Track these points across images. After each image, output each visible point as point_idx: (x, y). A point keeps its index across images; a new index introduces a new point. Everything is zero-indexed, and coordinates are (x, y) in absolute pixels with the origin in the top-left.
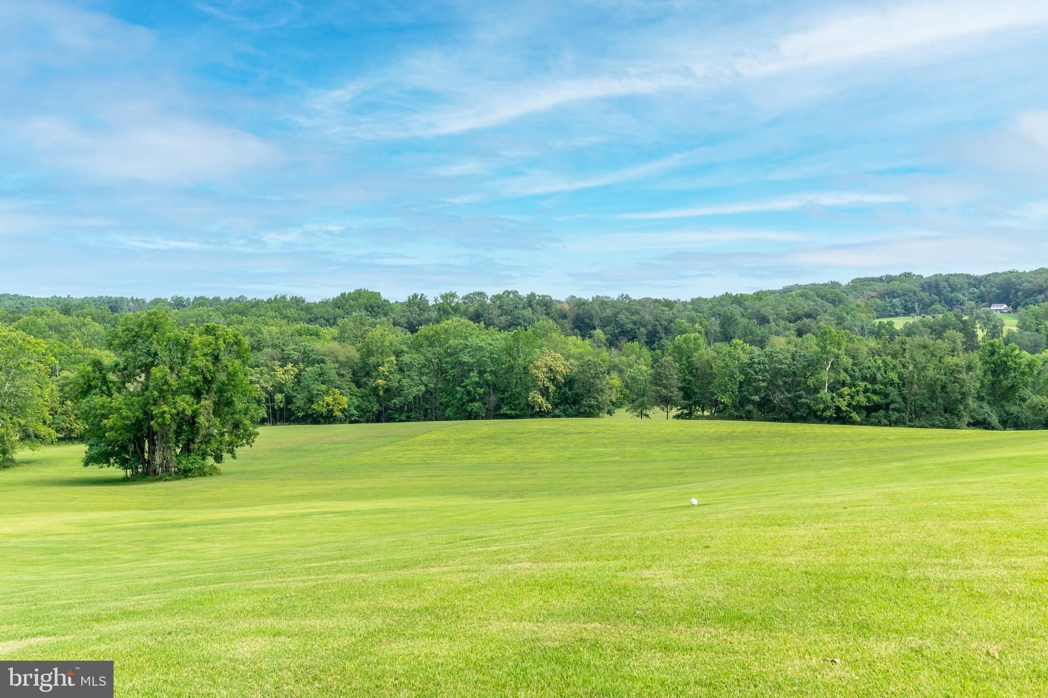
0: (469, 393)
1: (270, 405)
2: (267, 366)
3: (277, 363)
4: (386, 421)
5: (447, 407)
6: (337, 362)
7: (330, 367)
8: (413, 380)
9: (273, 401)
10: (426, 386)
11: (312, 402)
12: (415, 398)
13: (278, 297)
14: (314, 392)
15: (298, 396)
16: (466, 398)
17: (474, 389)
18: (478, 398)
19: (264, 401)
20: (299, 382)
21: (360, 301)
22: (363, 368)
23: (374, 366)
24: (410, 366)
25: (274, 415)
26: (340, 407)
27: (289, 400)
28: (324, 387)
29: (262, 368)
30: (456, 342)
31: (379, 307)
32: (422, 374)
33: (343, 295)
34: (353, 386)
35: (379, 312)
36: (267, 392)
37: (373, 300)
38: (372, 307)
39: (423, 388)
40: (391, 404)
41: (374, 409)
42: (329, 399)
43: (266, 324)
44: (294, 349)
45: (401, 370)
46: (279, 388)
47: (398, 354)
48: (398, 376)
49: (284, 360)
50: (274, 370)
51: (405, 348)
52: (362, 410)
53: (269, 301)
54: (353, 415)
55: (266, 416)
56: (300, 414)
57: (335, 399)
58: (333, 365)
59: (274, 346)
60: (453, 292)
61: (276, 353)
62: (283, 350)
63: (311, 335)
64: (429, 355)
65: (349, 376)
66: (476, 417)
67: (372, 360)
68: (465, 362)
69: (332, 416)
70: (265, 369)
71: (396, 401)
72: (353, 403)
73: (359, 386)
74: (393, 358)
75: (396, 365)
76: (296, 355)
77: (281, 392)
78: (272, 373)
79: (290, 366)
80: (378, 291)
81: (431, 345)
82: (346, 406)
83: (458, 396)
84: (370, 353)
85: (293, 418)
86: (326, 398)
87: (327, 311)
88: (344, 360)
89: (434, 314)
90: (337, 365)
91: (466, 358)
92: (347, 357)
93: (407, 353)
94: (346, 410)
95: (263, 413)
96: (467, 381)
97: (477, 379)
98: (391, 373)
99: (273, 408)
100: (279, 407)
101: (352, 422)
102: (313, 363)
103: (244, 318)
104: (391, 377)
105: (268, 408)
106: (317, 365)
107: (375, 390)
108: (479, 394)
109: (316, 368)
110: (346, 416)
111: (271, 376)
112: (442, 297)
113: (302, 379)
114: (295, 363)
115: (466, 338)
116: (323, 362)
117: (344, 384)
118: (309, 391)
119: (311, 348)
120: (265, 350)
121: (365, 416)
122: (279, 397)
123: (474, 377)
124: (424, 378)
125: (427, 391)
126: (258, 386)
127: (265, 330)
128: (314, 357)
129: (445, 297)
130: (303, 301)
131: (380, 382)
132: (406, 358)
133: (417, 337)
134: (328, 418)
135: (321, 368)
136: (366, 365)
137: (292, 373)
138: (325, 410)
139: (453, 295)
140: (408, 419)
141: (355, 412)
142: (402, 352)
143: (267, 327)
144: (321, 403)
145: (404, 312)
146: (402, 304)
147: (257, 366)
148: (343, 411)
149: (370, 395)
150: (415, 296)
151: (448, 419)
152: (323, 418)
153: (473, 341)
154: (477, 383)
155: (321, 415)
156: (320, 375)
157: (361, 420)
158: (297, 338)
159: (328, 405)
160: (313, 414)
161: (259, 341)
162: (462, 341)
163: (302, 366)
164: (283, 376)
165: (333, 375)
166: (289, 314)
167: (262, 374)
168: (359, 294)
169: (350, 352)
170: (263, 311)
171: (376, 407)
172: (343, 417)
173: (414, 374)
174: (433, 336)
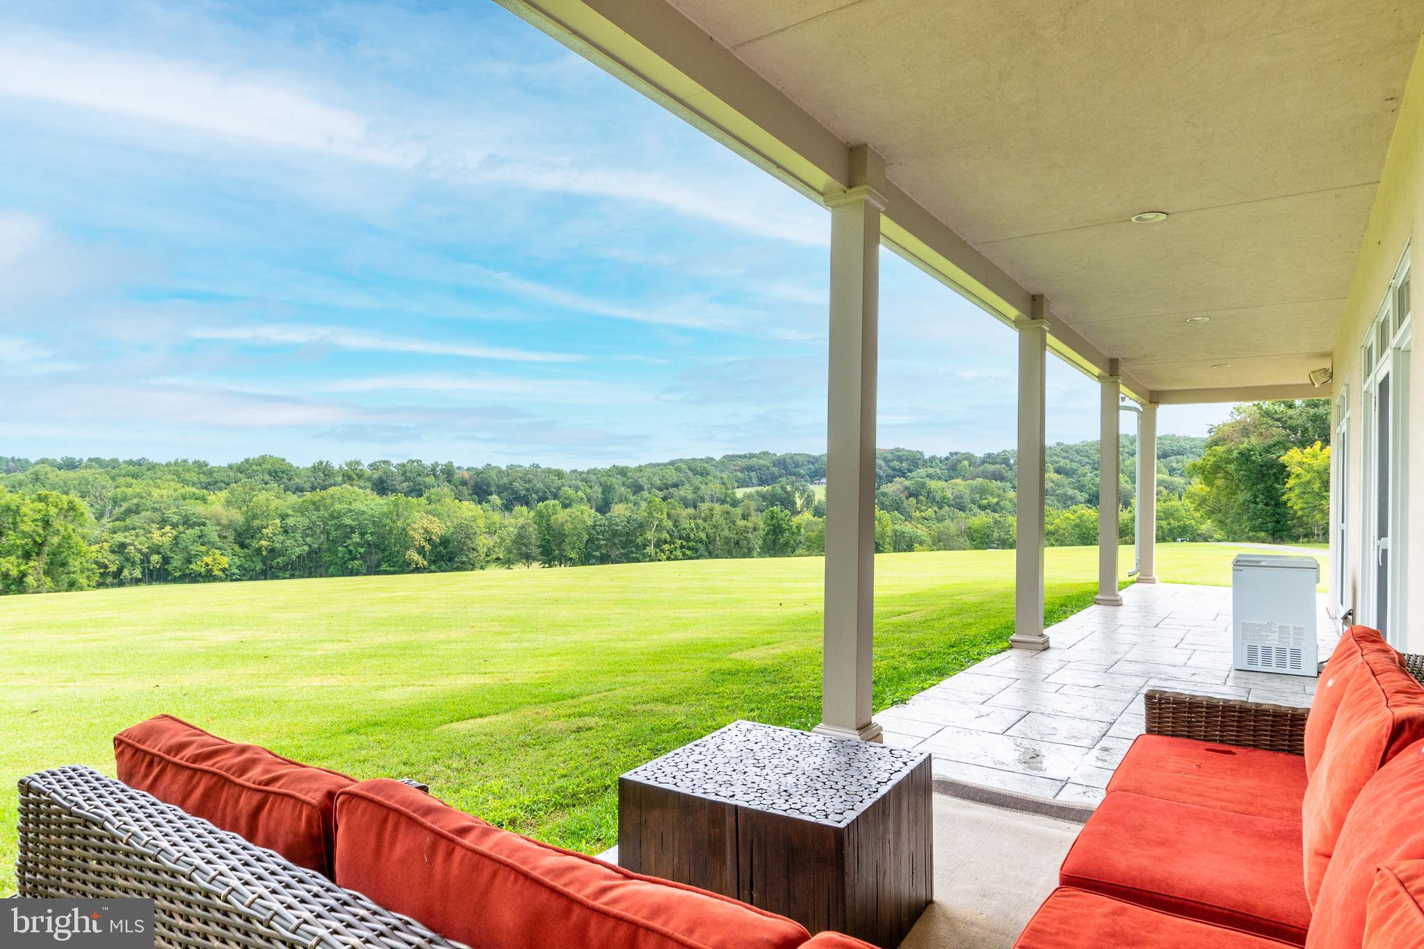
0: (350, 552)
1: (146, 565)
2: (144, 529)
3: (155, 526)
4: (271, 579)
5: (330, 565)
6: (219, 524)
7: (212, 532)
8: (296, 541)
9: (149, 562)
10: (310, 546)
11: (190, 562)
12: (299, 557)
13: (179, 461)
14: (193, 553)
15: (176, 557)
16: (347, 556)
17: (356, 548)
18: (359, 556)
19: (139, 562)
20: (177, 543)
21: (264, 466)
22: (247, 530)
23: (258, 528)
24: (294, 529)
25: (151, 575)
26: (221, 567)
27: (166, 560)
28: (203, 548)
29: (137, 531)
30: (340, 507)
31: (283, 472)
32: (307, 536)
33: (247, 461)
34: (237, 548)
35: (283, 477)
36: (142, 554)
37: (277, 466)
38: (275, 472)
39: (306, 548)
40: (274, 563)
41: (257, 568)
42: (208, 560)
43: (159, 487)
44: (174, 513)
45: (286, 532)
46: (156, 550)
47: (283, 517)
48: (281, 538)
49: (163, 522)
50: (150, 532)
51: (290, 512)
52: (245, 569)
53: (169, 465)
54: (234, 574)
55: (140, 576)
56: (177, 574)
57: (214, 559)
58: (214, 528)
59: (155, 510)
60: (358, 460)
61: (157, 516)
62: (164, 514)
63: (196, 499)
64: (314, 518)
65: (231, 538)
66: (357, 574)
67: (256, 523)
68: (347, 525)
69: (211, 575)
70: (142, 532)
71: (280, 560)
72: (235, 563)
73: (243, 546)
74: (278, 521)
75: (281, 527)
76: (175, 519)
77: (159, 553)
78: (149, 535)
79: (168, 528)
80: (282, 457)
81: (317, 509)
82: (227, 566)
83: (340, 555)
84: (255, 517)
85: (170, 578)
86: (204, 558)
87: (228, 476)
88: (227, 523)
89: (339, 479)
90: (218, 528)
91: (348, 521)
92: (231, 521)
93: (293, 516)
94: (227, 570)
95: (138, 573)
96: (349, 542)
97: (358, 540)
98: (275, 535)
99: (149, 569)
100: (155, 567)
101: (232, 580)
102: (193, 526)
103: (134, 481)
104: (274, 538)
105: (144, 568)
106: (197, 528)
107: (258, 551)
108: (360, 553)
109: (196, 530)
110: (227, 576)
111: (147, 538)
112: (347, 465)
113: (180, 540)
114: (174, 526)
115: (350, 503)
116: (204, 524)
117: (225, 546)
118: (188, 552)
119: (191, 512)
120: (143, 513)
121: (245, 575)
122: (155, 558)
123: (356, 538)
124: (308, 539)
125: (309, 553)
126: (132, 548)
127: (156, 493)
128: (195, 520)
129: (349, 464)
130: (207, 465)
131: (263, 543)
132: (291, 521)
133: (304, 501)
134: (208, 577)
135: (201, 531)
136: (249, 528)
137: (170, 535)
138: (204, 570)
139: (358, 463)
140: (292, 576)
141: (237, 571)
142: (287, 515)
143: (158, 491)
144: (199, 563)
145: (309, 477)
146: (307, 469)
147: (134, 529)
148: (224, 570)
149: (253, 555)
150: (321, 463)
151: (332, 575)
152: (203, 577)
153: (357, 506)
154: (358, 544)
155: (200, 575)
156: (200, 537)
157: (243, 578)
158: (181, 502)
159: (207, 565)
160: (191, 573)
161: (137, 504)
162: (345, 506)
163: (181, 528)
164: (160, 538)
165: (214, 537)
166: (188, 478)
167: (137, 536)
168: (263, 460)
169: (238, 517)
170: (159, 474)
171: (259, 566)
172: (224, 576)
173: (298, 536)
174: (319, 501)
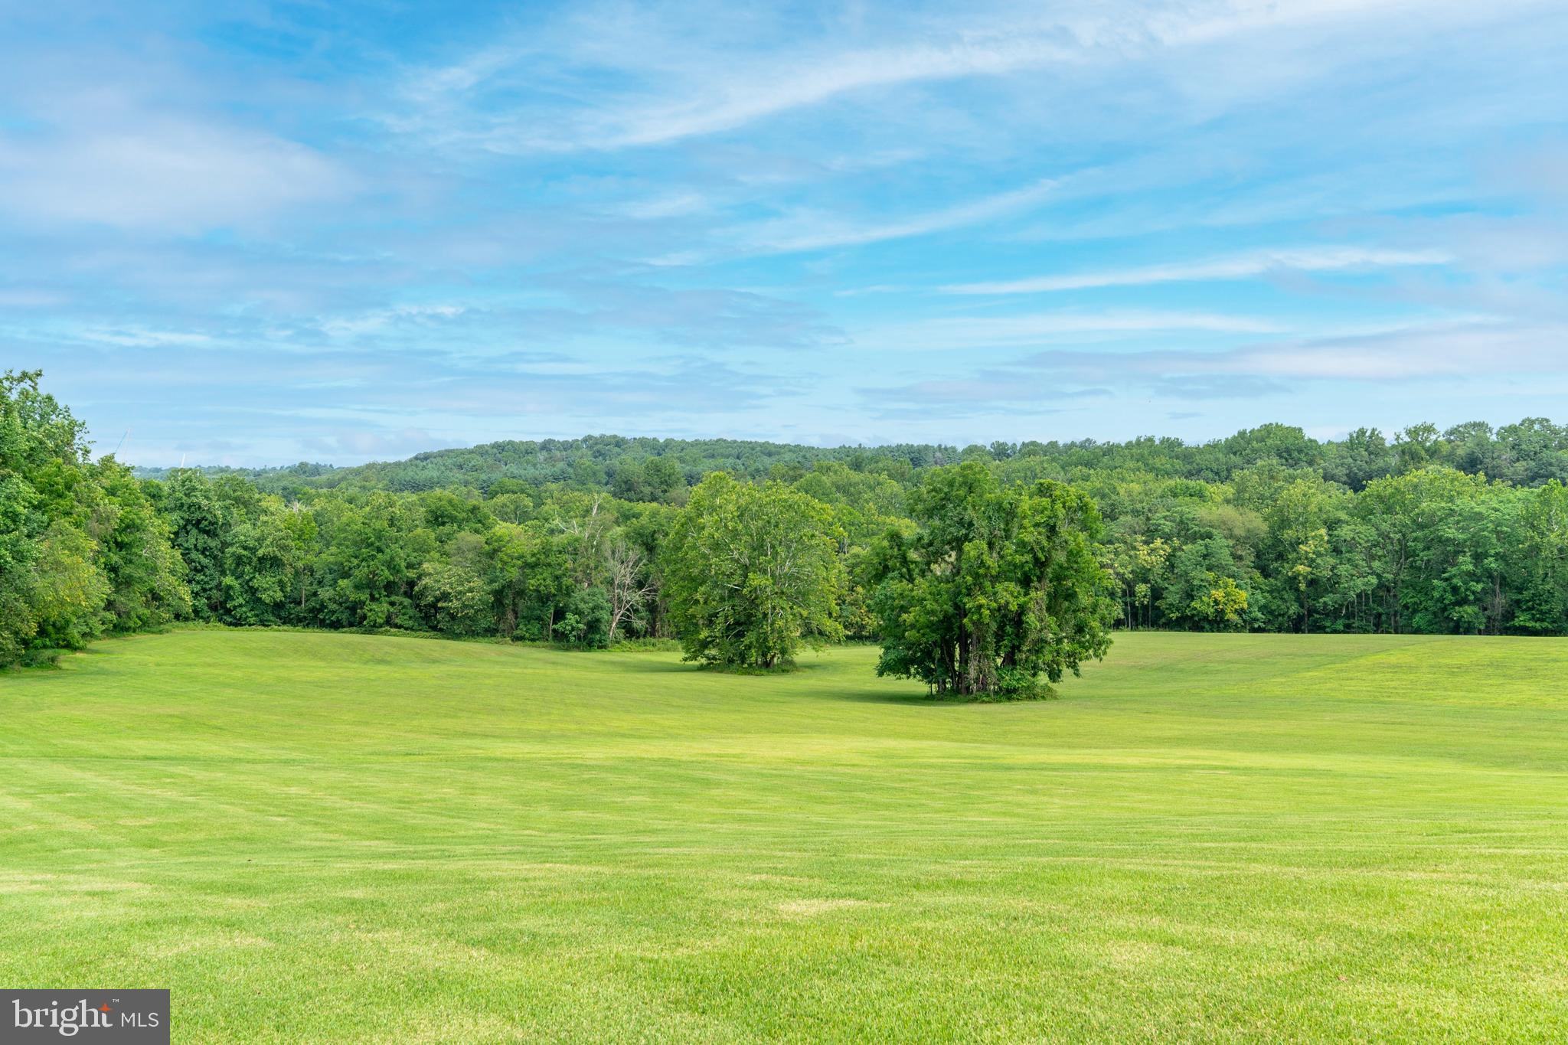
0: (1455, 590)
1: (1128, 600)
2: (1125, 543)
3: (1140, 538)
4: (1310, 632)
5: (1415, 611)
6: (1231, 536)
7: (1221, 546)
8: (1356, 566)
9: (1132, 594)
10: (1379, 576)
11: (1192, 598)
12: (1359, 596)
13: (1142, 440)
14: (1196, 582)
15: (1171, 588)
16: (1449, 598)
17: (1465, 583)
18: (1472, 598)
19: (1120, 595)
20: (1172, 566)
21: (1269, 442)
22: (1274, 546)
23: (1291, 544)
24: (1352, 545)
25: (1135, 616)
26: (1236, 607)
27: (1157, 594)
28: (1211, 576)
29: (1117, 545)
30: (1433, 505)
31: (1300, 451)
32: (1373, 557)
33: (1242, 434)
34: (1257, 574)
35: (1299, 459)
36: (1124, 580)
37: (1290, 440)
38: (1288, 451)
39: (1374, 580)
40: (1319, 605)
41: (1291, 612)
42: (1219, 594)
43: (1123, 480)
44: (1165, 518)
45: (1336, 551)
46: (1143, 575)
47: (1332, 525)
48: (1332, 561)
49: (1150, 534)
50: (1134, 548)
51: (1343, 516)
52: (1271, 612)
53: (1129, 445)
54: (1256, 620)
55: (1122, 616)
56: (1174, 616)
57: (1227, 594)
58: (1225, 542)
59: (1136, 513)
60: (1428, 423)
61: (1139, 522)
62: (1148, 519)
63: (1191, 495)
64: (1385, 527)
65: (1250, 558)
66: (1468, 631)
67: (1289, 534)
68: (1448, 540)
69: (1222, 620)
70: (1122, 547)
71: (1328, 599)
72: (1257, 601)
73: (1266, 573)
74: (1323, 531)
75: (1328, 542)
76: (1167, 527)
77: (1145, 581)
78: (1132, 553)
79: (1158, 542)
80: (1296, 425)
81: (1389, 510)
82: (1245, 606)
83: (1436, 594)
84: (1284, 523)
85: (1163, 620)
86: (1213, 592)
87: (1217, 459)
88: (1243, 535)
89: (1394, 461)
90: (1231, 542)
91: (1450, 532)
92: (1248, 530)
93: (1347, 523)
94: (1245, 612)
95: (1118, 612)
96: (1453, 571)
97: (1471, 567)
98: (1319, 555)
99: (1133, 606)
100: (1142, 603)
101: (1254, 630)
102: (1193, 538)
103: (1092, 471)
104: (1319, 561)
105: (1126, 604)
106: (1200, 542)
107: (1293, 581)
108: (1474, 593)
109: (1199, 546)
110: (1244, 621)
111: (1130, 557)
112: (1409, 432)
113: (1177, 562)
114: (1167, 538)
115: (1451, 499)
116: (1210, 536)
117: (1242, 573)
118: (1187, 581)
119: (1190, 516)
120: (1122, 518)
121: (1275, 622)
122: (1142, 589)
123: (1466, 563)
124: (1376, 564)
125: (1381, 586)
126: (1111, 571)
127: (1122, 488)
128: (1196, 529)
129: (1413, 433)
130: (1180, 445)
131: (1301, 568)
132: (1345, 532)
133: (1365, 498)
134: (1217, 623)
135: (1206, 546)
136: (1278, 542)
137: (1162, 553)
138: (1212, 610)
139: (1429, 429)
140: (1348, 629)
141: (1260, 615)
142: (1338, 521)
143: (1124, 485)
144: (1205, 599)
145: (1343, 457)
146: (1339, 445)
147: (1110, 542)
148: (1240, 612)
149: (1284, 589)
150: (1362, 432)
151: (1418, 631)
152: (1210, 622)
153: (1463, 503)
154: (1471, 575)
155: (1206, 618)
156: (1205, 556)
157: (1269, 627)
158: (1171, 501)
159: (1216, 602)
160: (1193, 615)
161: (1113, 504)
162: (1443, 504)
163: (1176, 542)
164: (1149, 558)
165: (1225, 556)
166: (1158, 465)
167: (1117, 554)
168: (1268, 430)
169: (1254, 521)
170: (1118, 461)
171: (1294, 609)
172: (1240, 621)
173: (1358, 558)
174: (1392, 495)
